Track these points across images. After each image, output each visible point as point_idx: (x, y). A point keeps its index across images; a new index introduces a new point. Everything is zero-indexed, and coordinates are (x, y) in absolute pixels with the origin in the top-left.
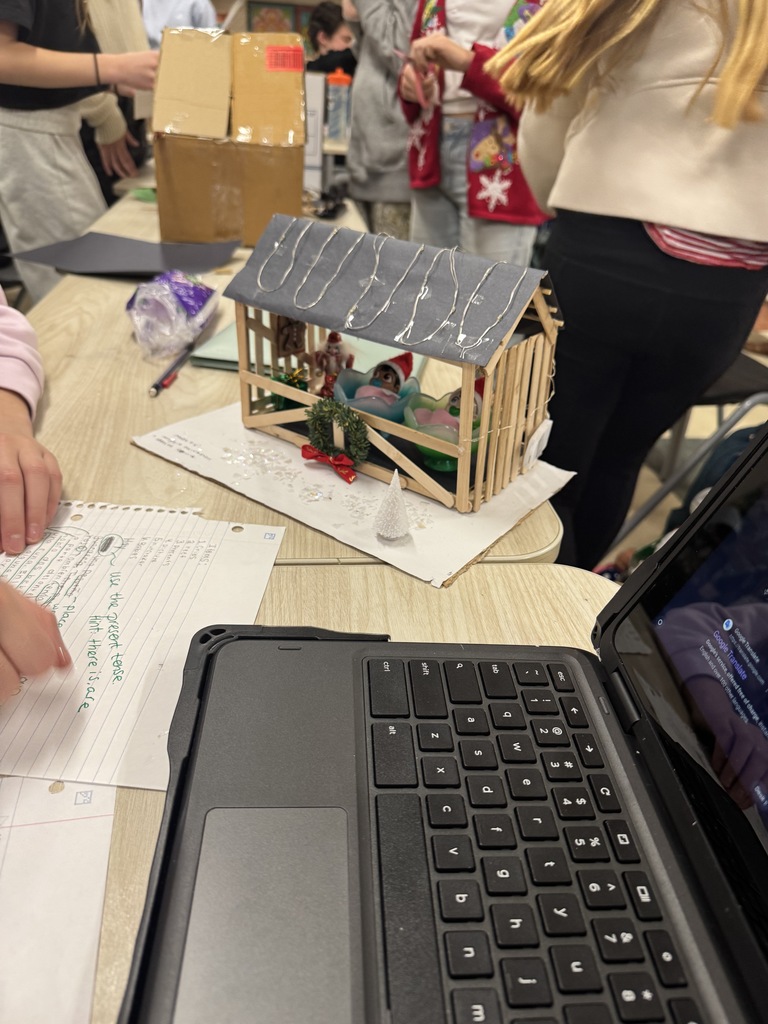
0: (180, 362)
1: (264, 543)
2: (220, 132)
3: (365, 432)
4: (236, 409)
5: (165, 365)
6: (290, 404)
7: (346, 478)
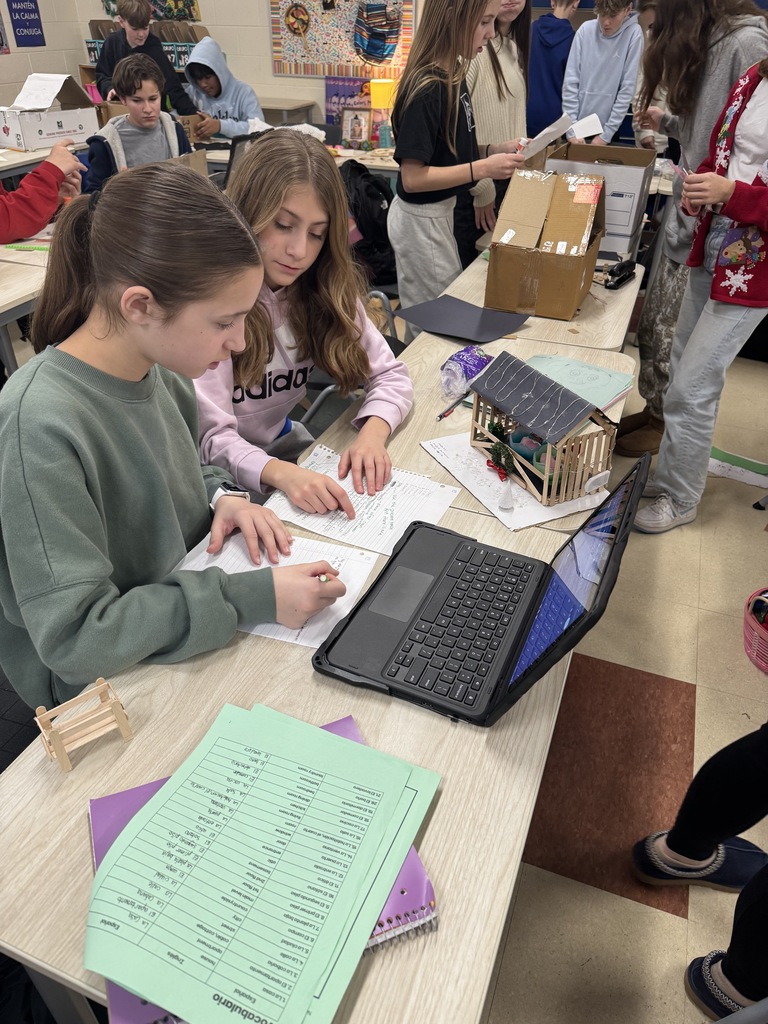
0: (457, 403)
1: (451, 493)
2: (532, 245)
3: (513, 461)
4: (469, 435)
5: (452, 402)
6: (489, 440)
7: (501, 478)
